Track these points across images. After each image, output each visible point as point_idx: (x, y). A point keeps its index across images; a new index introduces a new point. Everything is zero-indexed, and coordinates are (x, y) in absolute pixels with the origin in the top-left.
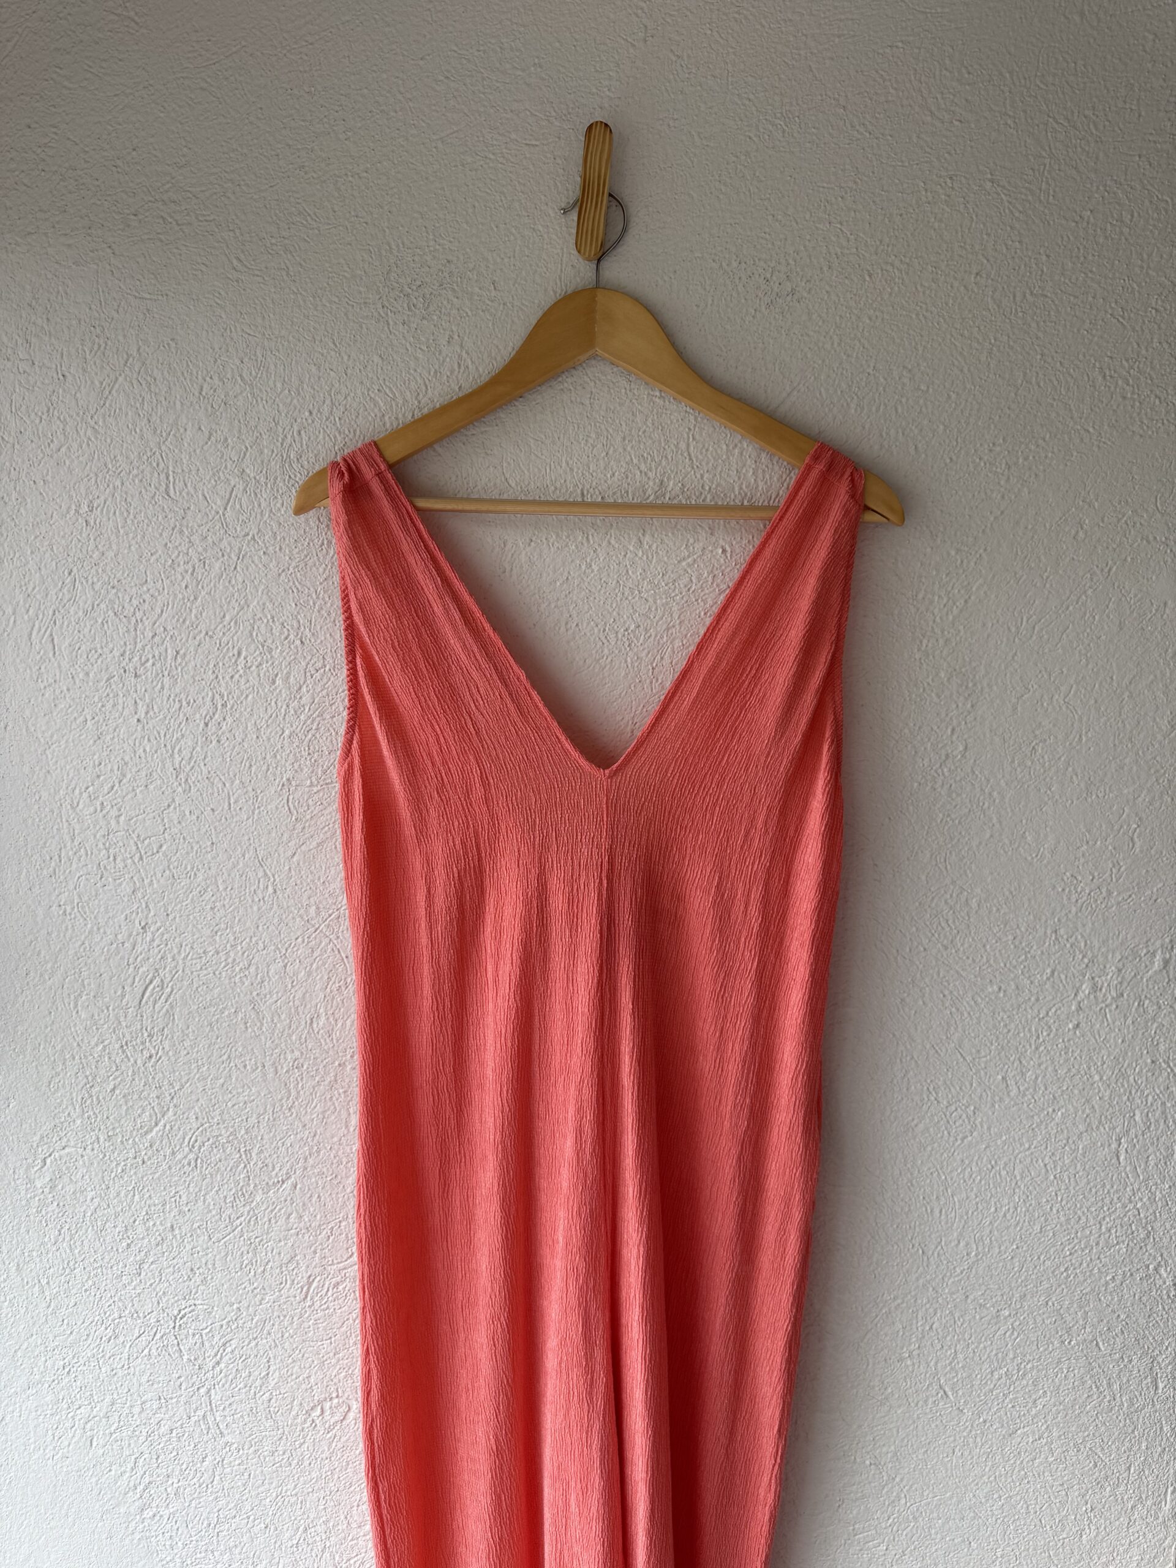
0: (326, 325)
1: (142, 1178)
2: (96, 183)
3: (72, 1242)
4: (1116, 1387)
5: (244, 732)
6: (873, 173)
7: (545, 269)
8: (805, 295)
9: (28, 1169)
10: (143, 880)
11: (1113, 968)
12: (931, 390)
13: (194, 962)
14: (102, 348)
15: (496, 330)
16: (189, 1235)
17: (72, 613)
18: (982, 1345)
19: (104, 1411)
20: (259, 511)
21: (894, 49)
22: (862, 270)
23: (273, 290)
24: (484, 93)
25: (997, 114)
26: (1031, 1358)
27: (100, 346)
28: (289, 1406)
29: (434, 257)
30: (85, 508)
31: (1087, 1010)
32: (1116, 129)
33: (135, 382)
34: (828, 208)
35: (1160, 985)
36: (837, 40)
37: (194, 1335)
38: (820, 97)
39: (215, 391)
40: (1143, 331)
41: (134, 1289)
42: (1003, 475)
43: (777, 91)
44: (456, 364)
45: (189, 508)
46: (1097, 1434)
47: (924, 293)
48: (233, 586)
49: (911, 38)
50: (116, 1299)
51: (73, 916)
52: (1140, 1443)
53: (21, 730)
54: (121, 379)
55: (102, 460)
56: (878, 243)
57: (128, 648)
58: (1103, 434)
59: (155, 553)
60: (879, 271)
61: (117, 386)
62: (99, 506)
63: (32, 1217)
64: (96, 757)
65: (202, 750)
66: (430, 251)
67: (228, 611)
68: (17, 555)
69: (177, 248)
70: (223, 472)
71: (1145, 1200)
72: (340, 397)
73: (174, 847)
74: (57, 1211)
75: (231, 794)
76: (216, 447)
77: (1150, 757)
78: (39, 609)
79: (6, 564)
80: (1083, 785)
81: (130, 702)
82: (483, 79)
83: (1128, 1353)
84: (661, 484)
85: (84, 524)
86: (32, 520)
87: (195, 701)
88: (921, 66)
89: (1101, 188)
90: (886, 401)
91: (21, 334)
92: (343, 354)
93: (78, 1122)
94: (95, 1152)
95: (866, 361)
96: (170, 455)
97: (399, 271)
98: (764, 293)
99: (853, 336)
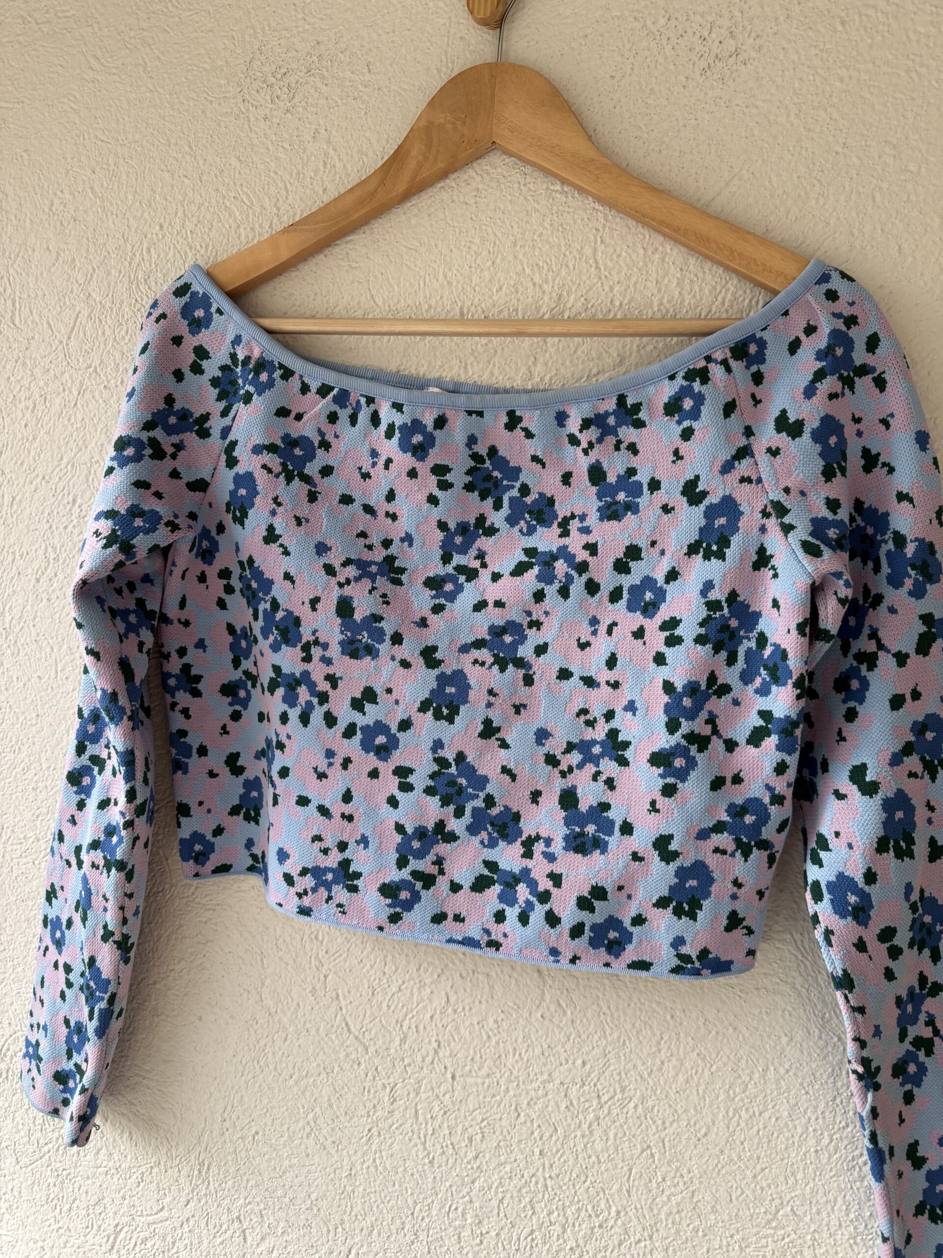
0: (182, 126)
7: (428, 44)
8: (754, 54)
13: (15, 847)
15: (369, 120)
20: (103, 339)
23: (129, 89)
29: (303, 39)
39: (65, 206)
44: (322, 163)
45: (33, 338)
48: (72, 425)
65: (32, 609)
66: (299, 32)
67: (65, 452)
69: (36, 50)
70: (69, 297)
72: (194, 208)
75: (58, 660)
76: (63, 269)
84: (559, 299)
87: (28, 554)
90: (861, 189)
92: (199, 158)
95: (834, 136)
96: (17, 279)
97: (263, 58)
98: (699, 55)
99: (816, 104)
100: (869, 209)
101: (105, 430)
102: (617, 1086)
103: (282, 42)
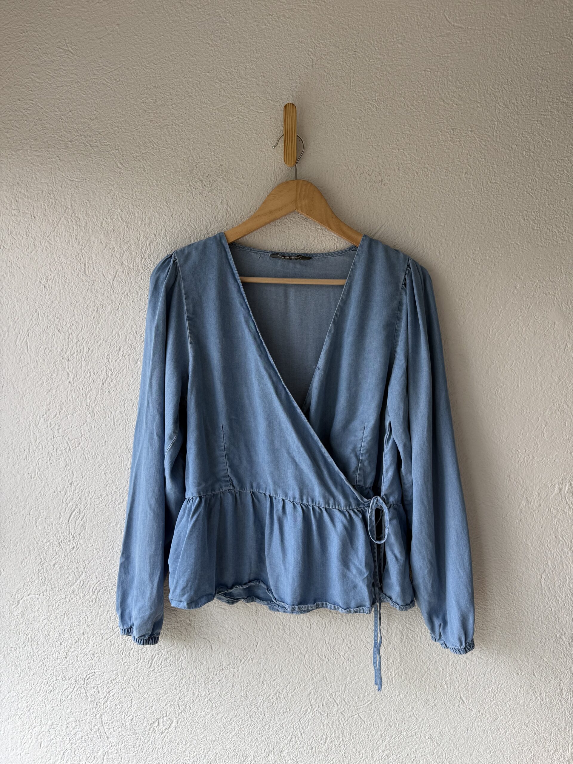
0: (162, 194)
1: (68, 609)
2: (51, 127)
3: (32, 642)
4: (543, 694)
5: (121, 387)
6: (418, 127)
7: (266, 169)
8: (388, 182)
9: (9, 607)
10: (71, 460)
11: (536, 493)
12: (446, 225)
13: (96, 500)
14: (53, 204)
15: (244, 197)
16: (92, 637)
17: (37, 330)
18: (480, 677)
19: (48, 728)
20: (130, 281)
21: (426, 72)
22: (414, 171)
23: (137, 177)
24: (237, 89)
25: (473, 102)
26: (503, 682)
27: (52, 203)
28: (142, 722)
29: (214, 163)
30: (44, 280)
31: (524, 513)
32: (526, 109)
33: (69, 220)
34: (397, 142)
35: (558, 501)
36: (400, 68)
37: (94, 687)
38: (393, 93)
39: (108, 225)
40: (540, 199)
41: (64, 665)
42: (479, 264)
43: (373, 90)
44: (225, 213)
45: (95, 280)
46: (535, 719)
47: (442, 181)
48: (117, 317)
49: (434, 67)
50: (54, 671)
51: (35, 479)
52: (555, 722)
53: (10, 387)
54: (62, 219)
55: (53, 257)
56: (421, 159)
57: (65, 347)
58: (524, 246)
59: (78, 302)
60: (421, 171)
61: (61, 222)
62: (51, 279)
63: (12, 631)
64: (48, 400)
65: (101, 396)
66: (212, 160)
67: (114, 329)
68: (10, 303)
69: (91, 158)
70: (112, 263)
71: (554, 603)
72: (169, 228)
73: (87, 444)
74: (25, 627)
75: (115, 417)
76: (109, 251)
77: (550, 394)
78: (20, 329)
79: (4, 307)
80: (520, 407)
81: (65, 373)
82: (237, 82)
83: (549, 678)
85: (44, 288)
86: (17, 286)
87: (97, 373)
88: (438, 79)
89: (520, 135)
90: (426, 231)
91: (13, 196)
92: (171, 208)
93: (36, 581)
94: (45, 596)
95: (416, 212)
96: (86, 255)
97: (197, 169)
98: (369, 181)
100: (429, 238)
101: (133, 319)
103: (205, 163)
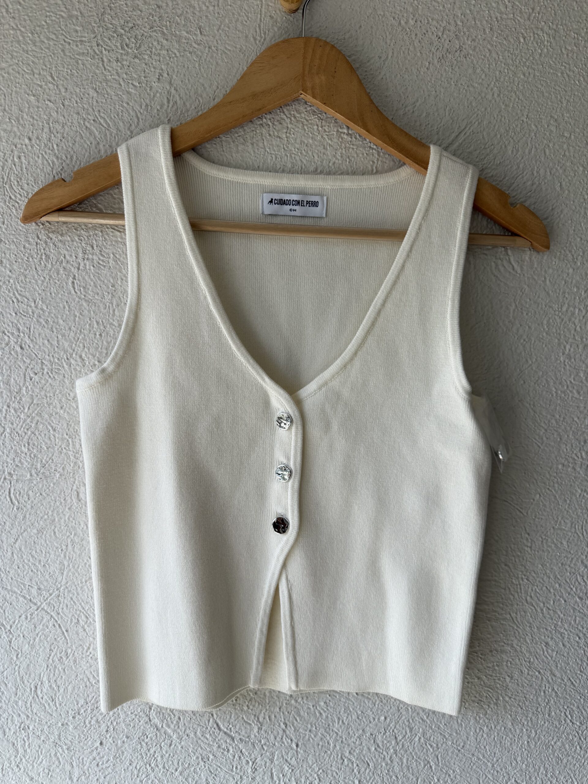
0: (44, 60)
7: (246, 18)
22: (518, 33)
90: (537, 146)
92: (60, 87)
95: (521, 111)
97: (113, 13)
98: (436, 48)
99: (510, 89)
100: (543, 159)
102: (407, 729)
